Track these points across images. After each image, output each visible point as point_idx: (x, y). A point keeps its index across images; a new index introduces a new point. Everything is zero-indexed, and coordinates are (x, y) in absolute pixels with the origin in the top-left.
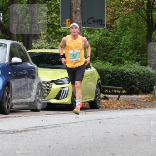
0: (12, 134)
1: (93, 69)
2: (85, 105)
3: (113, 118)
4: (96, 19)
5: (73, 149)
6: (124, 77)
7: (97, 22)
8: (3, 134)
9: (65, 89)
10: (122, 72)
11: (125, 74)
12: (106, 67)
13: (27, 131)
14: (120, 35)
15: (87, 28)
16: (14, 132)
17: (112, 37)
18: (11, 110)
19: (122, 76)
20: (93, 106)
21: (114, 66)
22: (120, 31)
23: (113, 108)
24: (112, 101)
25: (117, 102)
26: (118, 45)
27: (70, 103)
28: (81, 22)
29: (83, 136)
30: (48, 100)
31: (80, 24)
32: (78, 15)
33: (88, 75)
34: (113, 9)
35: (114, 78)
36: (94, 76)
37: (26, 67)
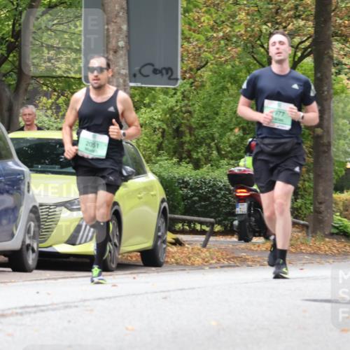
1: (149, 179)
2: (131, 257)
3: (194, 288)
4: (158, 66)
6: (219, 196)
7: (161, 72)
10: (214, 185)
11: (221, 189)
12: (178, 173)
13: (3, 316)
15: (139, 85)
19: (214, 193)
20: (150, 259)
21: (196, 172)
23: (193, 265)
24: (192, 249)
25: (202, 252)
28: (127, 72)
30: (51, 246)
31: (125, 75)
32: (121, 56)
33: (139, 191)
34: (196, 45)
35: (197, 196)
36: (152, 193)
37: (4, 170)
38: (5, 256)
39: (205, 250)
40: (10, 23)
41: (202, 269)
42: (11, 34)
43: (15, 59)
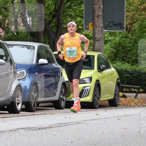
0: (37, 131)
1: (113, 70)
2: (105, 103)
3: (131, 115)
4: (116, 23)
5: (93, 144)
6: (142, 77)
7: (117, 25)
8: (29, 131)
9: (87, 88)
10: (140, 72)
11: (142, 74)
12: (124, 67)
13: (51, 127)
14: (138, 37)
15: (108, 31)
16: (39, 128)
17: (131, 39)
18: (37, 108)
19: (140, 75)
20: (113, 103)
21: (132, 67)
22: (138, 34)
23: (130, 105)
24: (130, 99)
25: (134, 100)
26: (136, 47)
27: (91, 101)
28: (103, 25)
29: (103, 133)
30: (71, 99)
31: (102, 27)
32: (100, 19)
33: (108, 75)
34: (132, 13)
35: (132, 77)
36: (113, 76)
37: (51, 67)
38: (52, 103)
39: (136, 99)
40: (54, 6)
41: (134, 107)
42: (54, 10)
43: (56, 21)
